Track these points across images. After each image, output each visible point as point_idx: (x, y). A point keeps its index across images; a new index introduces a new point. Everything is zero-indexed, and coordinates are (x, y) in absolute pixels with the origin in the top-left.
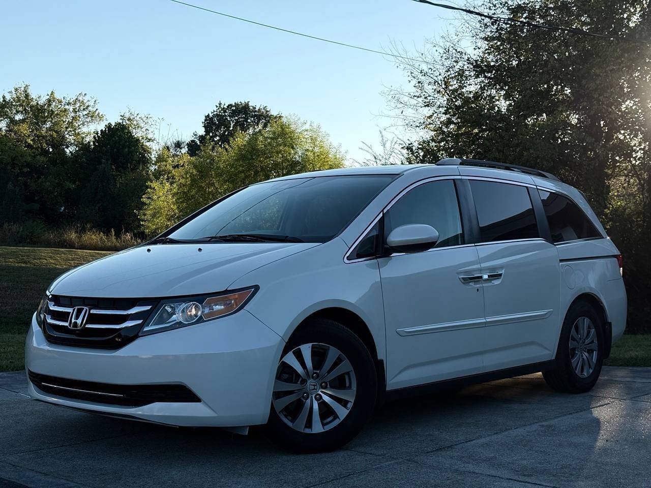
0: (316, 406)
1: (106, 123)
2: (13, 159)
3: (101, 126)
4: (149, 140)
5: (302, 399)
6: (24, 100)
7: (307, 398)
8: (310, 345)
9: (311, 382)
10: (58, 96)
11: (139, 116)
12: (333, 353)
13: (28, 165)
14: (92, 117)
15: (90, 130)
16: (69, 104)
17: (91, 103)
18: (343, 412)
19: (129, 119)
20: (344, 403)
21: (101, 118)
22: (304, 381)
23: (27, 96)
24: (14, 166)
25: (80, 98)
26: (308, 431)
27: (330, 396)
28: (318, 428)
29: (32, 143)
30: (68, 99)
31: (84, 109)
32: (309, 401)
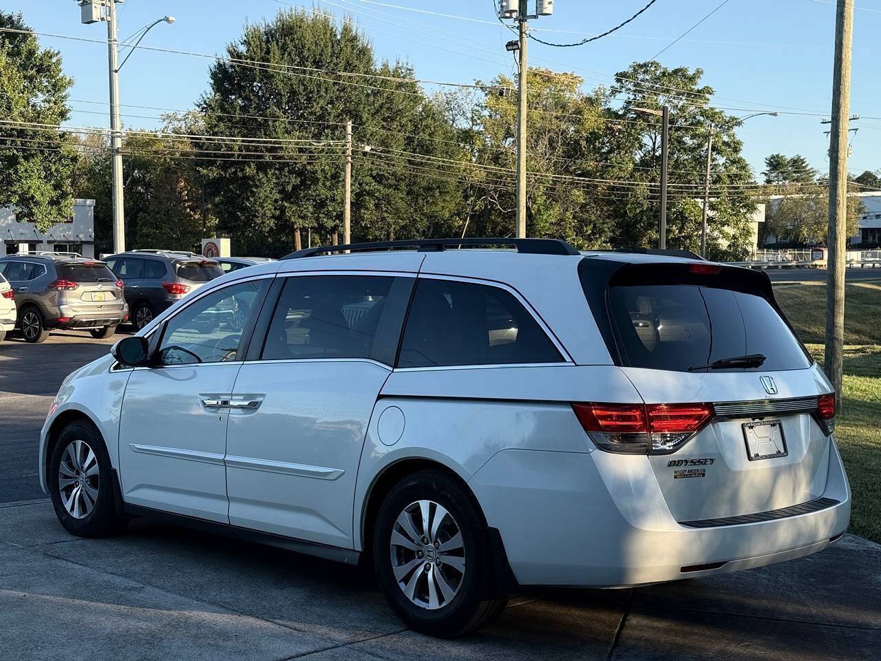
5: (75, 486)
8: (81, 442)
9: (81, 474)
20: (92, 501)
22: (78, 472)
26: (72, 514)
27: (86, 491)
28: (76, 513)
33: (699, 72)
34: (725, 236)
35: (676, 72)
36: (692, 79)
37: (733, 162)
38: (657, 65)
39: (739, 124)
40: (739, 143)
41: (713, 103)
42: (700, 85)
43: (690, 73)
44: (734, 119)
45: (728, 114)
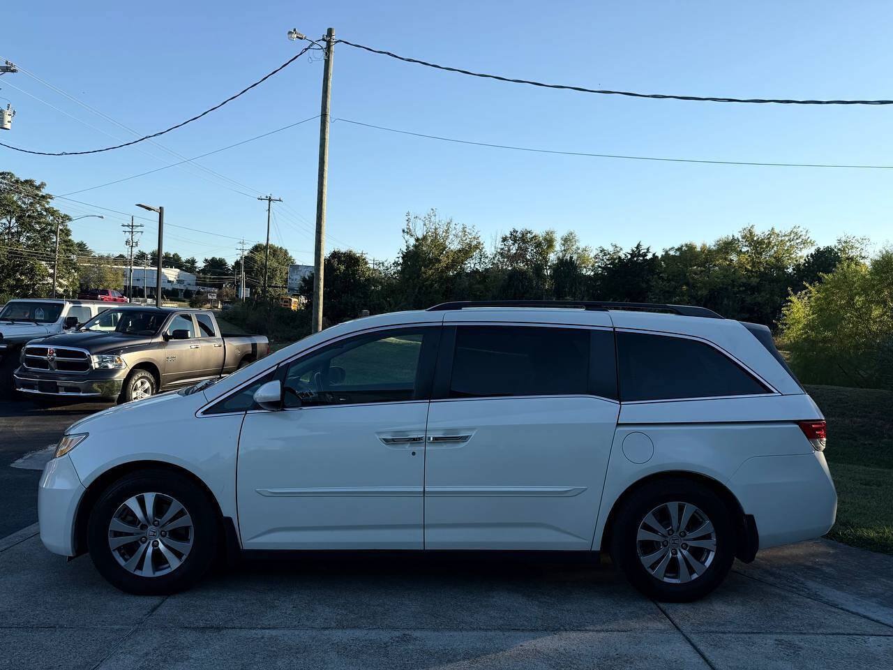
0: (150, 550)
1: (816, 247)
2: (733, 281)
3: (812, 250)
4: (864, 258)
5: (140, 542)
6: (749, 237)
7: (144, 543)
8: (154, 494)
9: (151, 528)
10: (777, 231)
11: (855, 238)
12: (176, 506)
13: (744, 285)
14: (804, 244)
15: (804, 253)
16: (785, 236)
17: (804, 233)
18: (175, 563)
19: (845, 242)
20: (178, 555)
21: (812, 244)
22: (144, 527)
23: (751, 233)
24: (733, 286)
25: (795, 230)
26: (138, 573)
27: (166, 546)
28: (147, 572)
29: (750, 268)
30: (784, 232)
31: (797, 239)
32: (146, 545)
33: (43, 185)
34: (61, 285)
35: (26, 181)
36: (38, 188)
37: (65, 241)
38: (12, 176)
39: (70, 219)
40: (69, 231)
41: (52, 204)
42: (44, 192)
43: (37, 183)
44: (67, 216)
45: (62, 212)
